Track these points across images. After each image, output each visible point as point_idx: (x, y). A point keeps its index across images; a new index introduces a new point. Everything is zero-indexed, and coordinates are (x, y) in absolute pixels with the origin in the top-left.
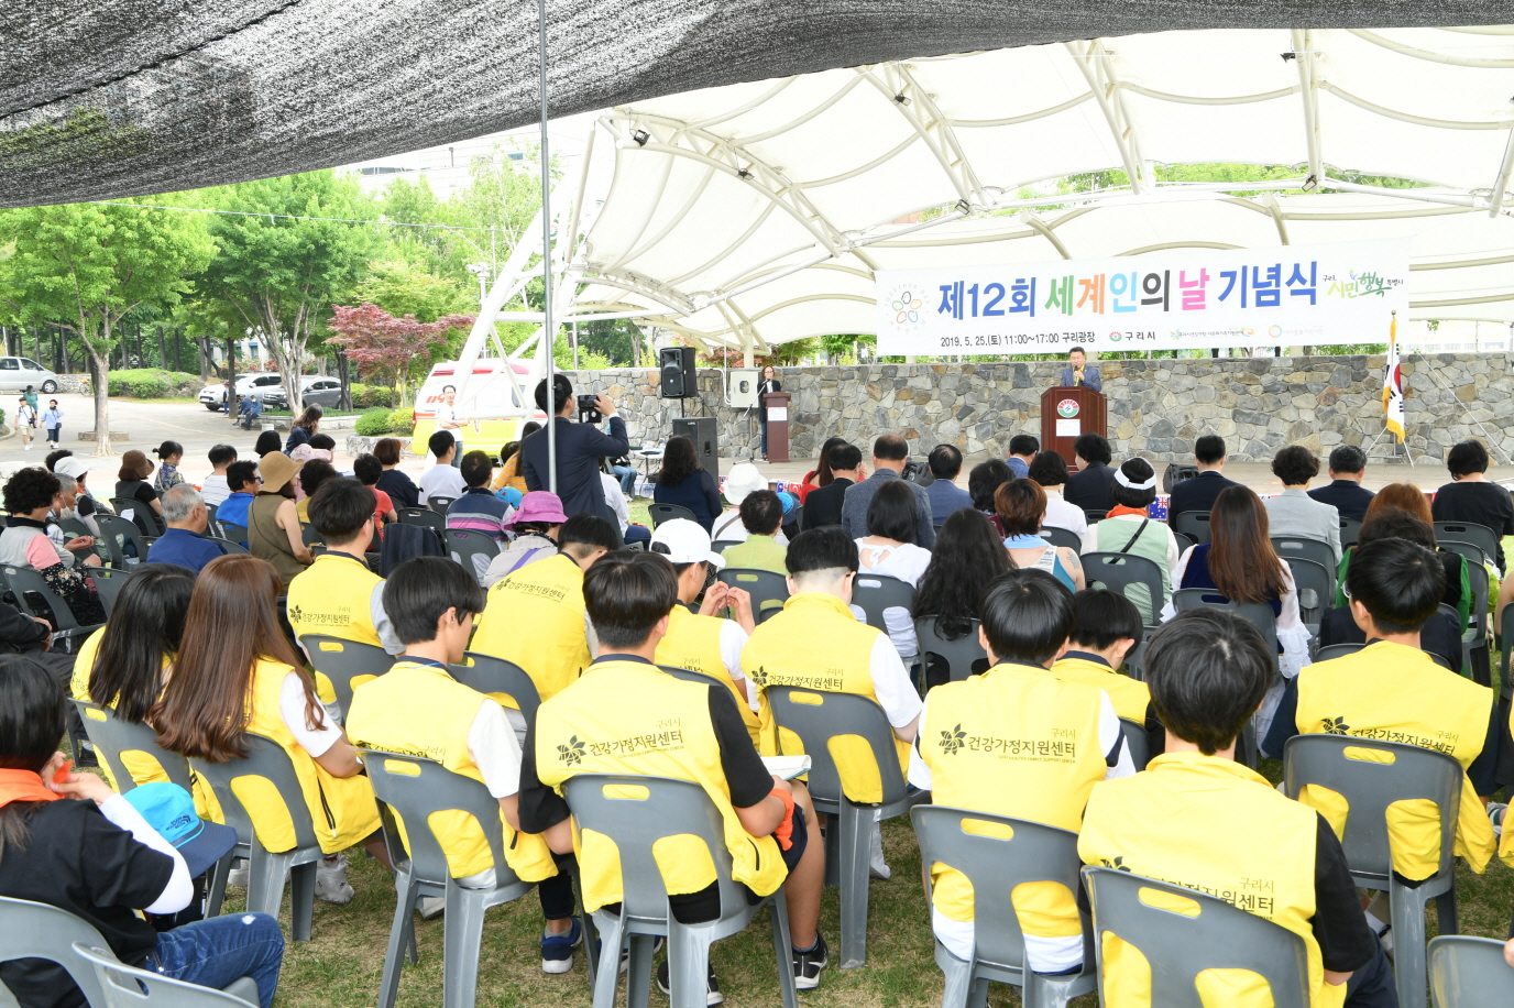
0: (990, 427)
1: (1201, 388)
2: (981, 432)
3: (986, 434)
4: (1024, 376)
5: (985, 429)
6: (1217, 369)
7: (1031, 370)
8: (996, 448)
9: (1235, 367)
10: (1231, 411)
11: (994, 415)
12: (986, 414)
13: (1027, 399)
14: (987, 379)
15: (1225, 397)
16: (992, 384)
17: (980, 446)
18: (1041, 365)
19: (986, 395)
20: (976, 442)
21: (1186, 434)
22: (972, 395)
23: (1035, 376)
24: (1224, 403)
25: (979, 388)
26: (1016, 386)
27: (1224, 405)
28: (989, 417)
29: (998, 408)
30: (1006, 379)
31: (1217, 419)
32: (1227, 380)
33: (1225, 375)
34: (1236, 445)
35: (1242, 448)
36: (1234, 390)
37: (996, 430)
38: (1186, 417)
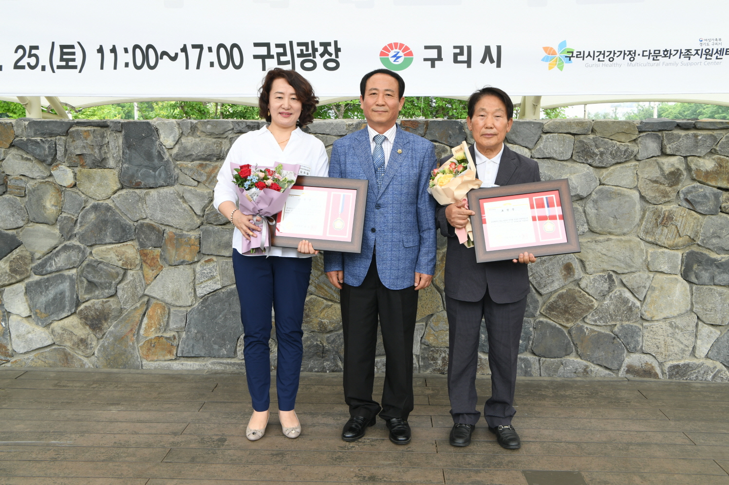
0: (65, 286)
1: (607, 195)
2: (43, 300)
3: (56, 306)
4: (149, 156)
5: (52, 293)
6: (652, 146)
7: (167, 139)
8: (83, 341)
9: (696, 145)
10: (679, 254)
11: (75, 256)
12: (53, 252)
13: (159, 215)
14: (50, 161)
15: (666, 220)
16: (64, 175)
17: (39, 336)
18: (194, 128)
19: (50, 204)
20: (28, 326)
21: (566, 310)
22: (12, 204)
23: (177, 158)
24: (665, 235)
25: (30, 185)
26: (127, 182)
27: (663, 240)
28: (60, 261)
29: (82, 238)
30: (101, 163)
31: (645, 274)
32: (674, 177)
33: (671, 163)
34: (688, 341)
35: (704, 348)
36: (691, 204)
37: (83, 295)
38: (568, 268)
